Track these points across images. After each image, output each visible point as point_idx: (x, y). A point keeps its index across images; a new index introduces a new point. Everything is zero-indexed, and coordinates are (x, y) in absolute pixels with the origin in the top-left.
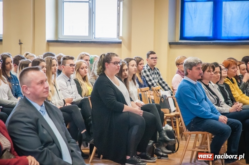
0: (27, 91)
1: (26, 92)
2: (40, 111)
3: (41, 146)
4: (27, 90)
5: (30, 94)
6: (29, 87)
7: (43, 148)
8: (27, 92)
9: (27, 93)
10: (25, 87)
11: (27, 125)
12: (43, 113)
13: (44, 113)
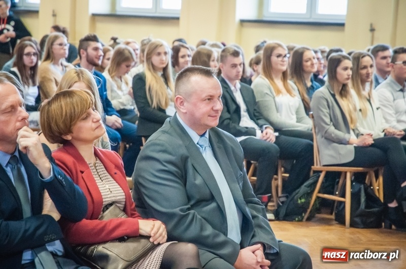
0: (182, 107)
1: (180, 108)
2: (197, 144)
3: (186, 205)
4: (183, 105)
5: (186, 113)
6: (188, 102)
7: (189, 209)
8: (183, 109)
9: (181, 110)
10: (181, 99)
11: (165, 166)
12: (202, 147)
13: (204, 148)
